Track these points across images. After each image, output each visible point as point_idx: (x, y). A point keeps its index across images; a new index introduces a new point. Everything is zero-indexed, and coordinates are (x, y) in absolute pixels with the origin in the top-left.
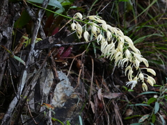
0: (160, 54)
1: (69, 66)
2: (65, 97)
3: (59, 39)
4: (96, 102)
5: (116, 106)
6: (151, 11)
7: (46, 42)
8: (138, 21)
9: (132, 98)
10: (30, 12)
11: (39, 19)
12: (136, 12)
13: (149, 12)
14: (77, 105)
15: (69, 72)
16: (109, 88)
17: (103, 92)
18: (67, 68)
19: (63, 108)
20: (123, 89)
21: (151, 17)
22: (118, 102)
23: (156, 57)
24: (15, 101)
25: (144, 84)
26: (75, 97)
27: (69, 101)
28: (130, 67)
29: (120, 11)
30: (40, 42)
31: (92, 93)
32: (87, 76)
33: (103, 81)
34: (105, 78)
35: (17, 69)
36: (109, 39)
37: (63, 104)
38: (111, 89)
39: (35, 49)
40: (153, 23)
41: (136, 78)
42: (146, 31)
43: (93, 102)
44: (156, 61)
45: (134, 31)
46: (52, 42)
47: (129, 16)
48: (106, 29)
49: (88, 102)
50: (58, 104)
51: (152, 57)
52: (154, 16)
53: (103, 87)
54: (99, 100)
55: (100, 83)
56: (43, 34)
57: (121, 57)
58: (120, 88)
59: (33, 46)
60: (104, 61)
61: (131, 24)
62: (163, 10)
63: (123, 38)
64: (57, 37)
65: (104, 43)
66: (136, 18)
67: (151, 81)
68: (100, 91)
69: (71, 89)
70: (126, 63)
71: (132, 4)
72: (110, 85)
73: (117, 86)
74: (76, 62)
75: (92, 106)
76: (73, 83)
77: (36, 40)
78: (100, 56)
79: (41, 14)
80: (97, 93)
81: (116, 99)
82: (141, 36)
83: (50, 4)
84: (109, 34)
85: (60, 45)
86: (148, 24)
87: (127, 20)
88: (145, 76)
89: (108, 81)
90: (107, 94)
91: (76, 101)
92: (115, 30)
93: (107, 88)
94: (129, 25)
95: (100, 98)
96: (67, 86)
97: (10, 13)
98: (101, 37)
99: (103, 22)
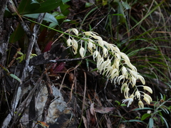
0: (153, 68)
1: (61, 79)
2: (57, 113)
3: (54, 55)
4: (89, 116)
5: (109, 121)
6: (144, 24)
7: (40, 58)
8: (131, 34)
9: (125, 112)
10: (25, 27)
11: (34, 35)
12: (129, 25)
13: (142, 25)
14: (70, 121)
15: (61, 86)
16: (102, 102)
17: (95, 107)
18: (59, 81)
19: (55, 124)
20: (116, 103)
21: (144, 29)
22: (111, 117)
23: (149, 71)
24: (9, 119)
25: (140, 102)
26: (68, 112)
27: (62, 117)
28: (126, 84)
29: (113, 23)
30: (34, 58)
31: (84, 107)
32: (79, 90)
33: (96, 95)
34: (97, 92)
35: (12, 86)
36: (106, 55)
37: (56, 120)
38: (104, 103)
39: (30, 65)
40: (146, 36)
41: (132, 95)
42: (139, 45)
43: (86, 117)
44: (149, 75)
45: (127, 44)
46: (47, 58)
47: (122, 29)
48: (102, 46)
49: (81, 117)
50: (51, 120)
51: (145, 70)
52: (147, 29)
53: (96, 102)
54: (91, 115)
55: (92, 97)
56: (38, 50)
57: (118, 74)
58: (112, 102)
59: (28, 61)
60: (97, 74)
61: (123, 37)
62: (156, 22)
63: (119, 55)
64: (52, 53)
65: (100, 60)
66: (128, 31)
67: (148, 99)
68: (92, 105)
69: (64, 104)
70: (122, 80)
71: (125, 16)
72: (102, 99)
73: (110, 101)
74: (68, 76)
75: (85, 121)
76: (66, 98)
77: (31, 56)
78: (92, 70)
79: (37, 29)
80: (89, 108)
81: (108, 114)
82: (134, 49)
83: (45, 19)
84: (105, 51)
85: (55, 61)
86: (142, 37)
87: (120, 33)
88: (141, 93)
89: (101, 96)
90: (100, 108)
91: (69, 116)
92: (111, 46)
93: (100, 102)
94: (122, 38)
95: (92, 113)
96: (59, 101)
97: (5, 29)
98: (97, 53)
99: (99, 38)
